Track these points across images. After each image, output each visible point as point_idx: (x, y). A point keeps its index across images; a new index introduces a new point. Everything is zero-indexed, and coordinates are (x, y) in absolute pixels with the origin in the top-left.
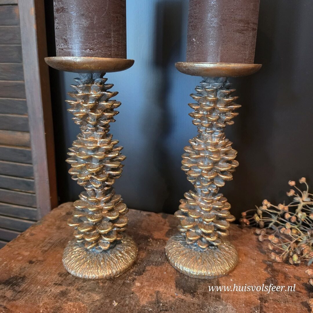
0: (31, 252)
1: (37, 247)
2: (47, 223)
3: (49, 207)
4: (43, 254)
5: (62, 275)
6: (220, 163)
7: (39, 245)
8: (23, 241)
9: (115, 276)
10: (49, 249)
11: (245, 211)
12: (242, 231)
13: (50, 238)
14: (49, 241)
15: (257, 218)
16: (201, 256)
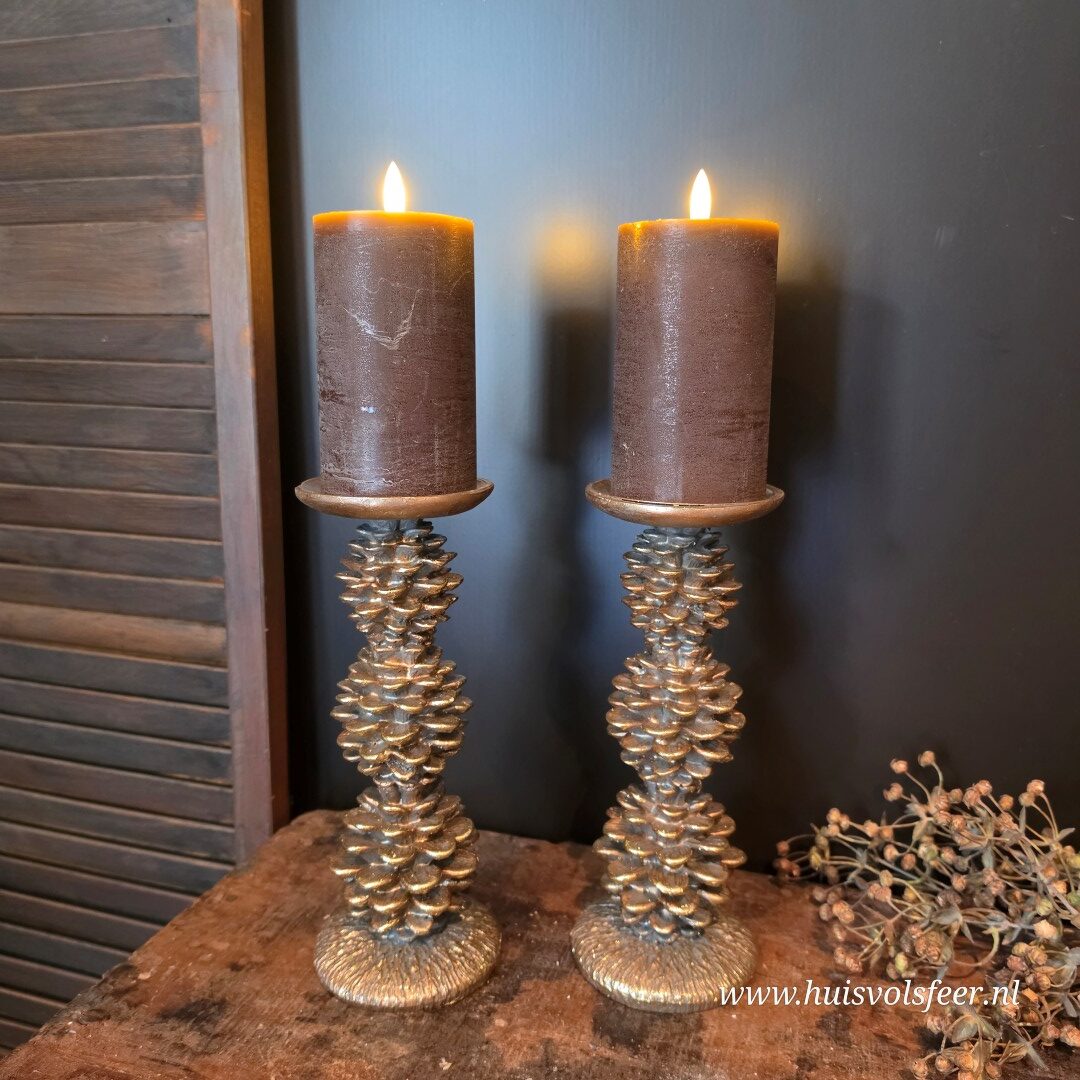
0: (233, 942)
1: (246, 929)
2: (265, 867)
3: (267, 825)
4: (264, 947)
5: (316, 999)
6: (699, 720)
7: (250, 925)
8: (210, 914)
9: (445, 1001)
10: (276, 935)
11: (785, 840)
12: (780, 894)
13: (278, 908)
14: (275, 914)
15: (815, 859)
16: (659, 955)
